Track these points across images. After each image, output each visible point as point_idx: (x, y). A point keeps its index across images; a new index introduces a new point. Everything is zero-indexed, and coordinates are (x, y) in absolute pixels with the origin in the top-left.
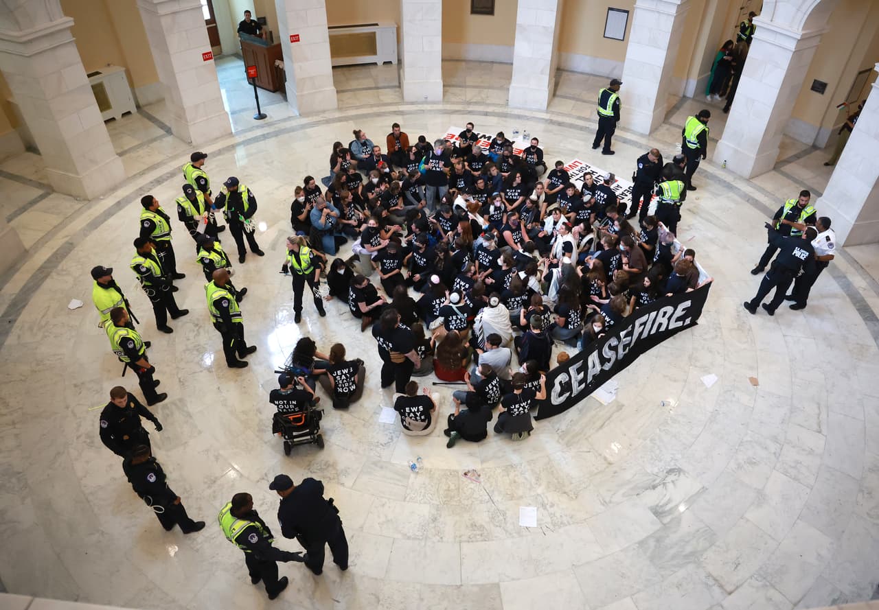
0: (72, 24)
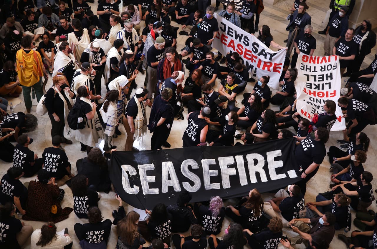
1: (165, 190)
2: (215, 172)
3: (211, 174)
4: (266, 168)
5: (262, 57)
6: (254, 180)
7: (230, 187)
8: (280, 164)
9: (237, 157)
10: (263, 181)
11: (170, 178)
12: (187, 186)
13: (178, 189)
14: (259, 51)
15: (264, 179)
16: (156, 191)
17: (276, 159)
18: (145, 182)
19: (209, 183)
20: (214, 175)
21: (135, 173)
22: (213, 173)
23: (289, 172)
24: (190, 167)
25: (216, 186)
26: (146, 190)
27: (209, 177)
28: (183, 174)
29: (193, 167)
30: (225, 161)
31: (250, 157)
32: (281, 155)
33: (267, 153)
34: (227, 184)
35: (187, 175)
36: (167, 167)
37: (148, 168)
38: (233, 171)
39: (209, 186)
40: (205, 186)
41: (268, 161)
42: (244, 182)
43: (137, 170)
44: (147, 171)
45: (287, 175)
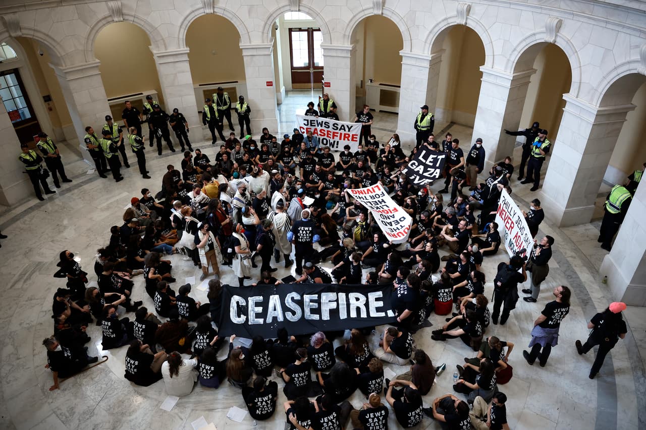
0: (189, 52)
1: (269, 320)
2: (315, 305)
3: (311, 306)
4: (367, 305)
5: (342, 131)
6: (353, 314)
7: (329, 319)
8: (381, 304)
9: (340, 294)
10: (362, 316)
11: (275, 310)
12: (289, 315)
13: (281, 319)
14: (339, 128)
15: (364, 315)
16: (261, 321)
17: (377, 299)
18: (252, 312)
19: (309, 313)
20: (314, 307)
21: (244, 304)
22: (313, 305)
23: (388, 311)
24: (292, 299)
25: (316, 317)
26: (253, 320)
27: (309, 309)
28: (287, 304)
29: (295, 298)
30: (326, 297)
31: (352, 296)
32: (382, 296)
33: (369, 294)
34: (326, 316)
35: (290, 305)
36: (274, 300)
37: (257, 300)
38: (333, 305)
39: (309, 315)
40: (305, 315)
41: (370, 300)
42: (343, 315)
43: (247, 302)
44: (256, 302)
45: (386, 314)
